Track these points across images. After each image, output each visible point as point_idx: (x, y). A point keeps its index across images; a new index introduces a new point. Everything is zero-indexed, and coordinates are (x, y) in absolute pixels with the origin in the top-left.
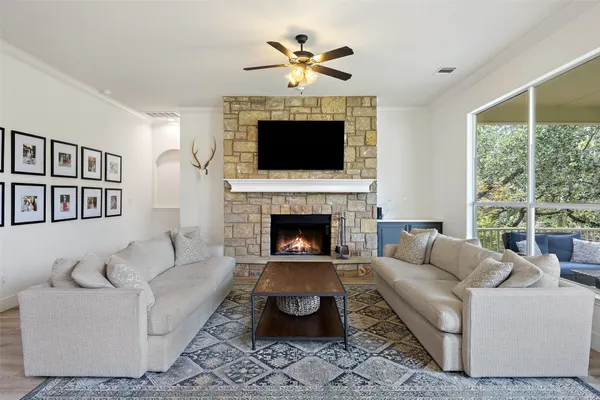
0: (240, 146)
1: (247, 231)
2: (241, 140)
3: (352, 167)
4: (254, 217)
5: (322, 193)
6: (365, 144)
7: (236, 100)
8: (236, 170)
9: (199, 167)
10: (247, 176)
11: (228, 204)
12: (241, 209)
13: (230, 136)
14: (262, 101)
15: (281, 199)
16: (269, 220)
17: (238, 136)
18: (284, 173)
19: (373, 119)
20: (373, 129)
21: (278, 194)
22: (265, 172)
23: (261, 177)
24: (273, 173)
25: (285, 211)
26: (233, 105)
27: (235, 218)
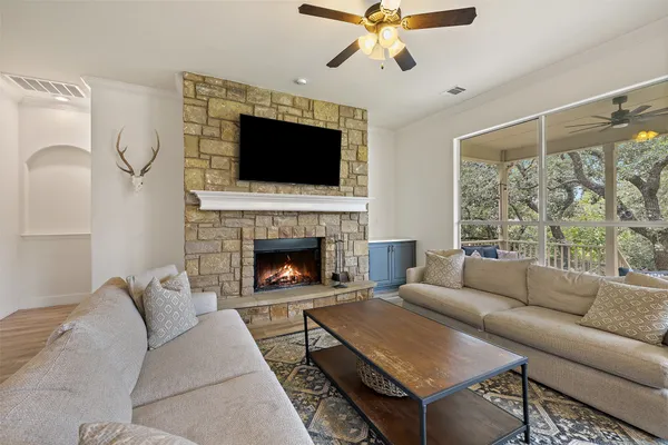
0: (209, 147)
1: (222, 264)
2: (212, 137)
3: (345, 184)
4: (232, 245)
5: (314, 212)
6: (357, 160)
7: (204, 81)
8: (204, 179)
9: (131, 172)
10: (221, 188)
11: (191, 227)
12: (213, 233)
13: (194, 130)
14: (242, 90)
15: (267, 220)
16: (252, 247)
17: (207, 131)
18: (271, 187)
19: (364, 133)
20: (364, 144)
21: (263, 213)
22: (246, 184)
23: (242, 189)
24: (255, 185)
25: (273, 234)
26: (199, 87)
27: (203, 247)
